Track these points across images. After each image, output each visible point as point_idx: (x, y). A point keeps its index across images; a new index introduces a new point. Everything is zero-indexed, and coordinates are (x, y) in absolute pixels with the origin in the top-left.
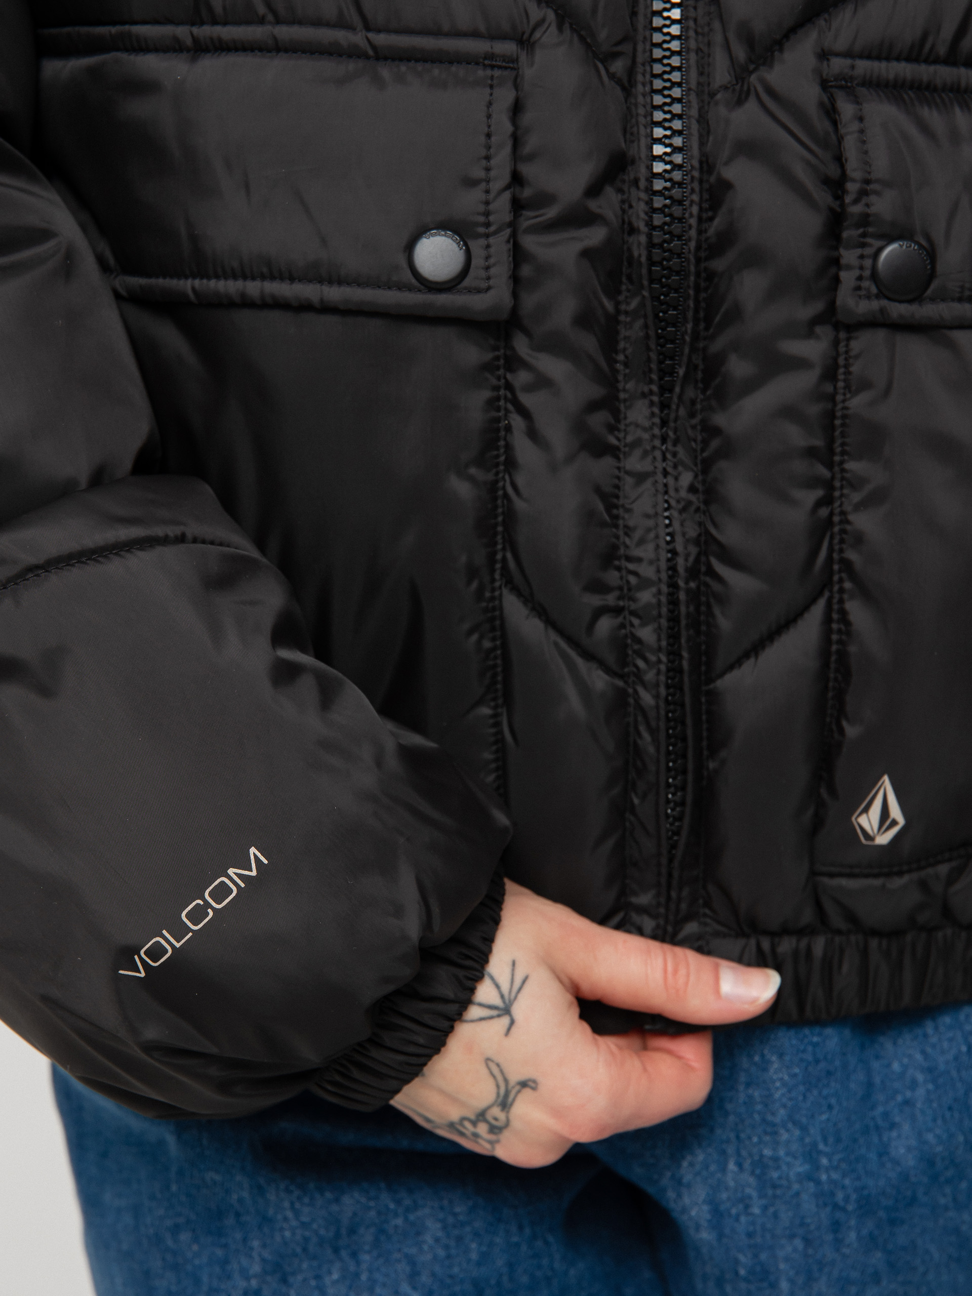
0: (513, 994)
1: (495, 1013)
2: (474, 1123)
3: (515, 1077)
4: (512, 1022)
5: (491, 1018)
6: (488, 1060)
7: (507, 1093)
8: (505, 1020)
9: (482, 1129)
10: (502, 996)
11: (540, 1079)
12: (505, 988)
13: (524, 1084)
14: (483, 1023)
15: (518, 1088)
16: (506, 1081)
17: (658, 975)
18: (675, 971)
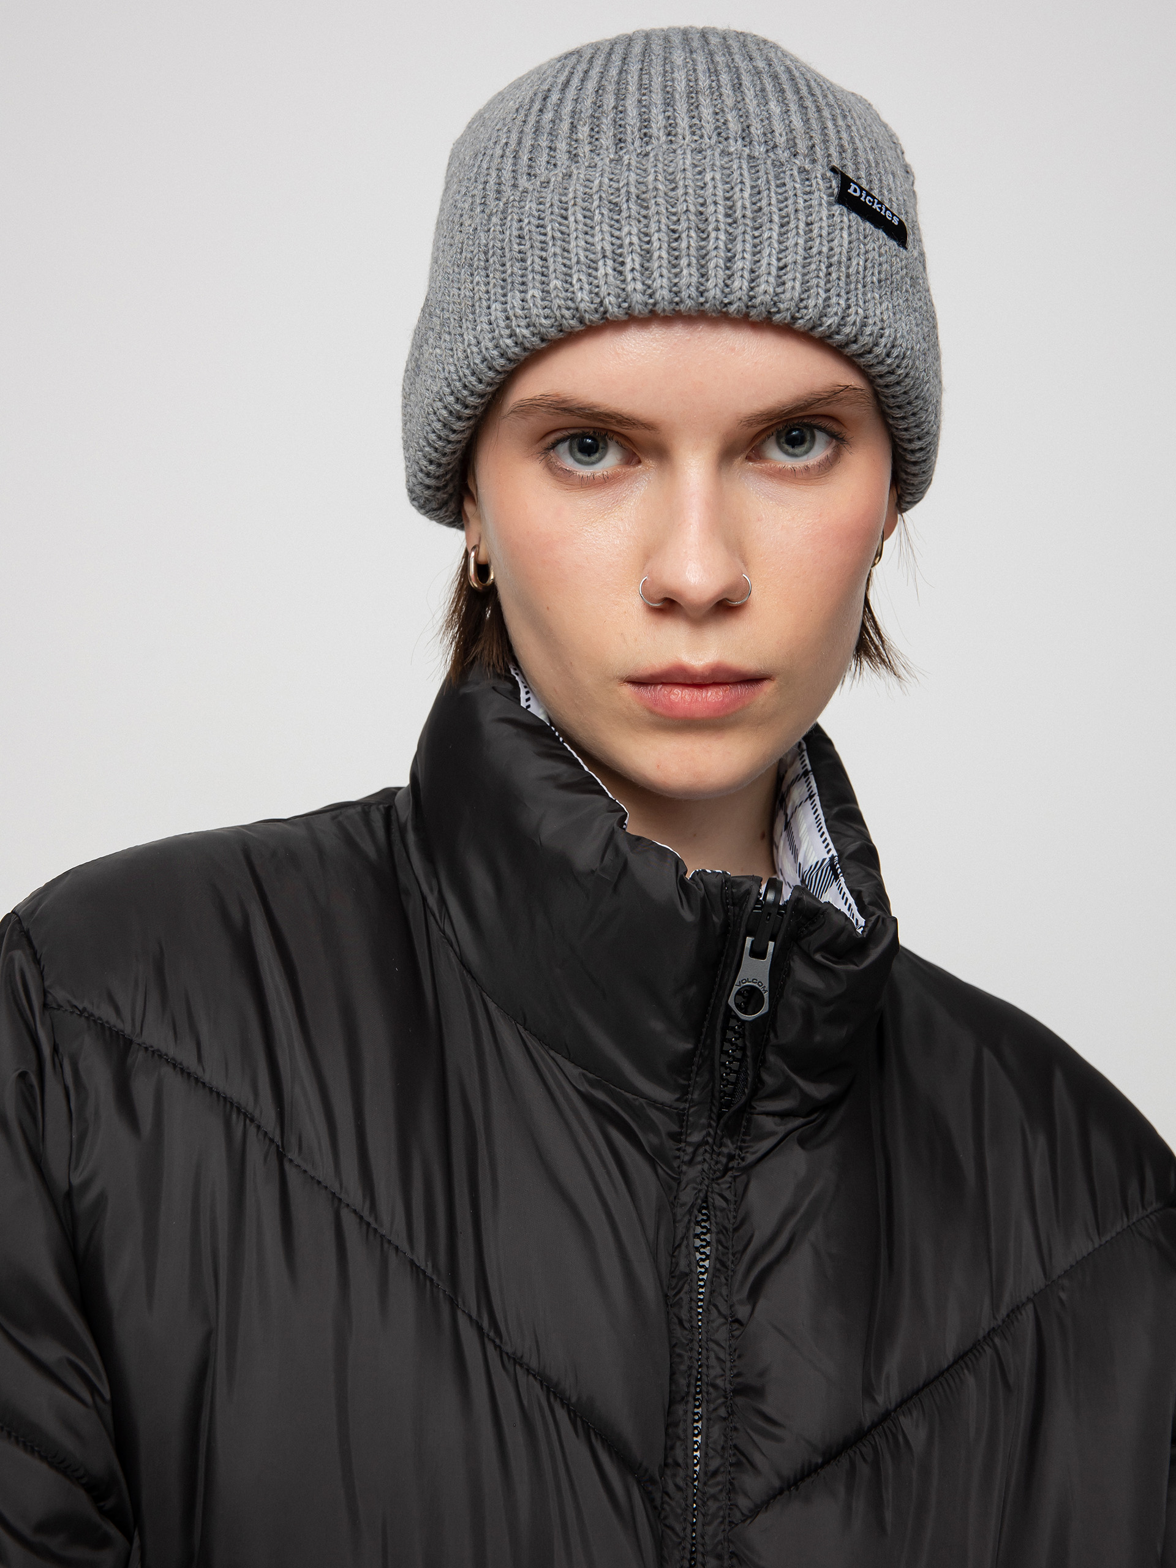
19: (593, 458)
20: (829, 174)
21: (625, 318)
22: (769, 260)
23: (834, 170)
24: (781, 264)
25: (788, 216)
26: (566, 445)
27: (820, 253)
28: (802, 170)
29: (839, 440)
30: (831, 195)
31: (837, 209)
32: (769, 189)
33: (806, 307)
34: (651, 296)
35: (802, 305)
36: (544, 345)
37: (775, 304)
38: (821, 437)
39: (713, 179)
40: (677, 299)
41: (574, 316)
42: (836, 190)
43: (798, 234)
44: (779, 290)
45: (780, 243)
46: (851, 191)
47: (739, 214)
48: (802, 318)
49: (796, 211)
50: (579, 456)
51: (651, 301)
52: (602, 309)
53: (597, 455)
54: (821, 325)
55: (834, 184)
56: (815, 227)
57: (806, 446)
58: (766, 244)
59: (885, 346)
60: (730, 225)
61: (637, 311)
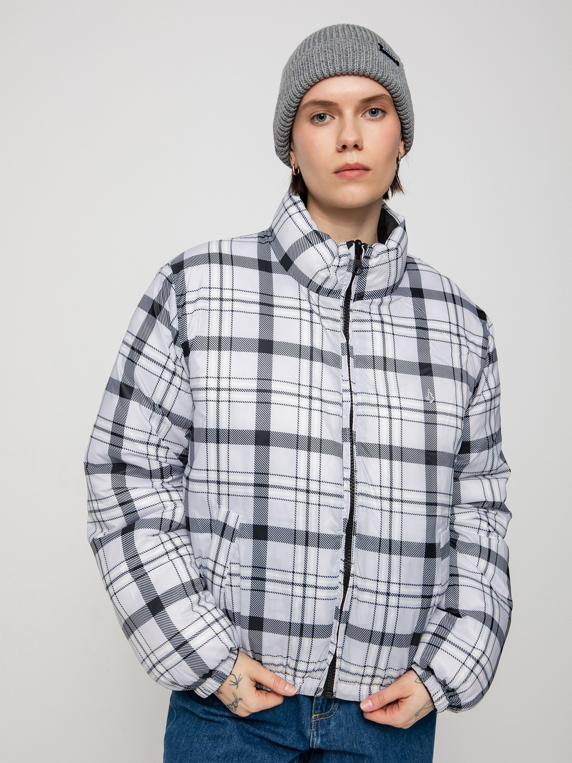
0: (239, 681)
1: (235, 684)
2: (232, 705)
3: (238, 697)
4: (238, 686)
5: (234, 685)
6: (233, 693)
7: (237, 700)
8: (237, 686)
9: (233, 707)
10: (237, 681)
11: (243, 698)
12: (237, 680)
13: (240, 699)
14: (232, 686)
15: (239, 699)
16: (237, 698)
17: (273, 682)
18: (276, 683)
19: (323, 120)
20: (377, 45)
21: (329, 76)
22: (363, 59)
23: (379, 44)
24: (366, 61)
25: (367, 51)
26: (316, 117)
27: (376, 59)
28: (371, 43)
29: (384, 112)
30: (378, 49)
31: (380, 52)
32: (362, 45)
33: (373, 71)
34: (334, 69)
35: (372, 70)
36: (309, 87)
37: (365, 70)
38: (380, 112)
39: (348, 43)
40: (341, 69)
41: (316, 77)
42: (379, 48)
43: (370, 55)
44: (366, 67)
45: (366, 57)
46: (383, 49)
47: (355, 50)
48: (372, 73)
49: (369, 50)
50: (319, 120)
51: (335, 70)
52: (323, 74)
53: (324, 119)
54: (377, 76)
55: (379, 47)
56: (374, 54)
57: (377, 114)
58: (362, 56)
59: (394, 83)
60: (353, 53)
61: (331, 73)
